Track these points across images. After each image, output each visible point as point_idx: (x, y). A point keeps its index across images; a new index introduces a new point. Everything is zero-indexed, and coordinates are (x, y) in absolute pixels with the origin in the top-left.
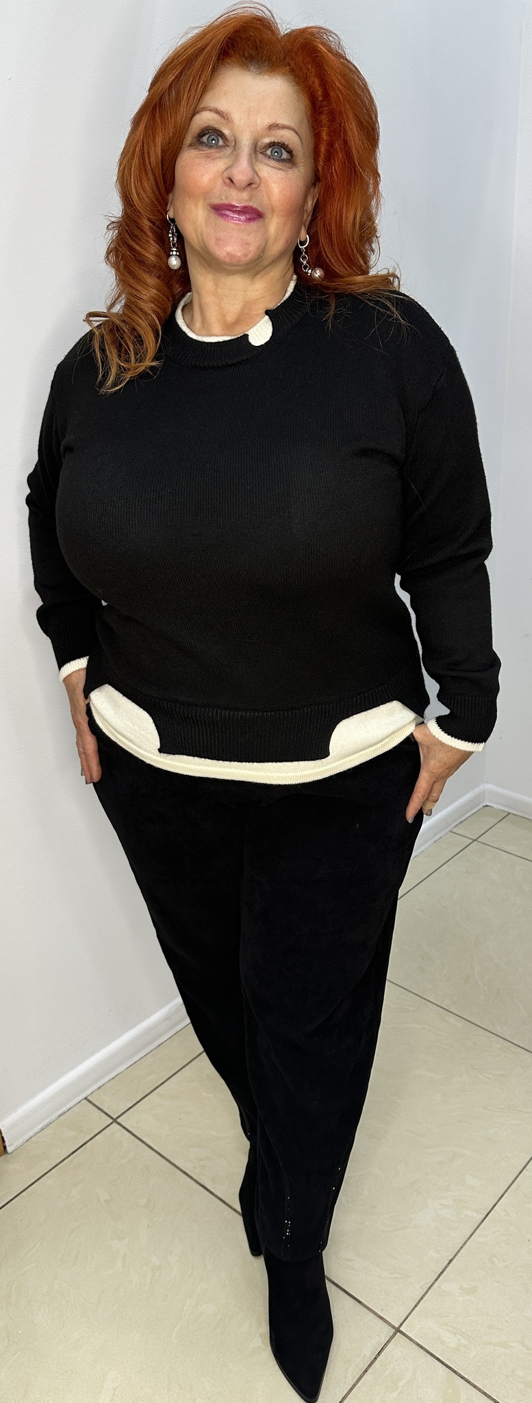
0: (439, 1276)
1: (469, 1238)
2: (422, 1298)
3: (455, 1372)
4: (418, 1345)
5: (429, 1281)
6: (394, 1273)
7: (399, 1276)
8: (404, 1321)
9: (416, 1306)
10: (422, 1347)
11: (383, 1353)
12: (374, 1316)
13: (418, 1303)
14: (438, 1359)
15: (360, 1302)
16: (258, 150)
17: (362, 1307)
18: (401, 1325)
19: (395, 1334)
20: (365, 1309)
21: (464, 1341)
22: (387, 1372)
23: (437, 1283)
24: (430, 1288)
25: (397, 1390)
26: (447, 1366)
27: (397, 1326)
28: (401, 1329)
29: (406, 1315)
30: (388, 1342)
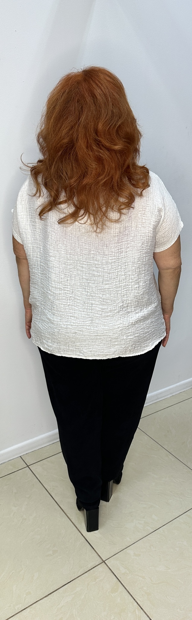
0: (128, 547)
1: (145, 537)
2: (118, 553)
3: (120, 581)
4: (109, 568)
5: (123, 548)
6: (109, 542)
7: (111, 543)
8: (108, 559)
9: (114, 555)
10: (110, 570)
11: (95, 568)
12: (97, 555)
13: (115, 554)
14: (115, 575)
15: (93, 549)
17: (94, 551)
18: (106, 560)
19: (102, 563)
21: (128, 572)
22: (94, 575)
23: (125, 549)
24: (122, 550)
25: (95, 582)
26: (118, 579)
27: (104, 560)
28: (105, 562)
29: (109, 557)
30: (99, 565)
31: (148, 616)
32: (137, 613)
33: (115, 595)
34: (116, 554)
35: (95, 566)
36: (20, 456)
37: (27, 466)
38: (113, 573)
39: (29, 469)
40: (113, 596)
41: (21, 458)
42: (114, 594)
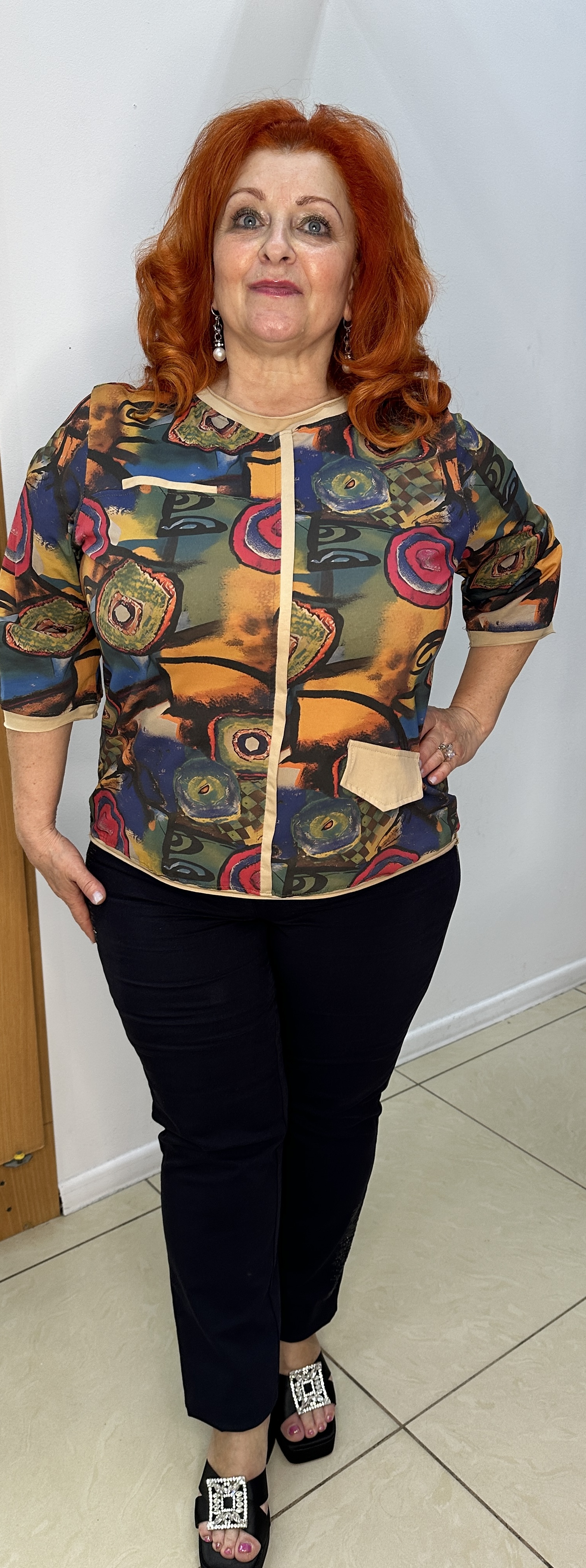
0: (459, 1386)
1: (498, 1360)
2: (435, 1404)
3: (452, 1474)
4: (420, 1443)
5: (446, 1390)
7: (416, 1380)
8: (411, 1420)
9: (427, 1409)
10: (423, 1446)
11: (382, 1445)
12: (382, 1411)
13: (429, 1407)
14: (437, 1459)
15: (370, 1396)
16: (293, 227)
17: (372, 1401)
18: (408, 1423)
19: (399, 1429)
20: (375, 1403)
21: (469, 1449)
22: (383, 1461)
23: (453, 1393)
24: (445, 1397)
25: (388, 1478)
26: (445, 1467)
27: (403, 1423)
28: (407, 1426)
29: (414, 1416)
30: (391, 1435)
31: (539, 1556)
32: (510, 1550)
33: (444, 1508)
34: (431, 1406)
35: (383, 1440)
36: (146, 1180)
38: (431, 1454)
40: (440, 1512)
41: (149, 1182)
42: (441, 1506)
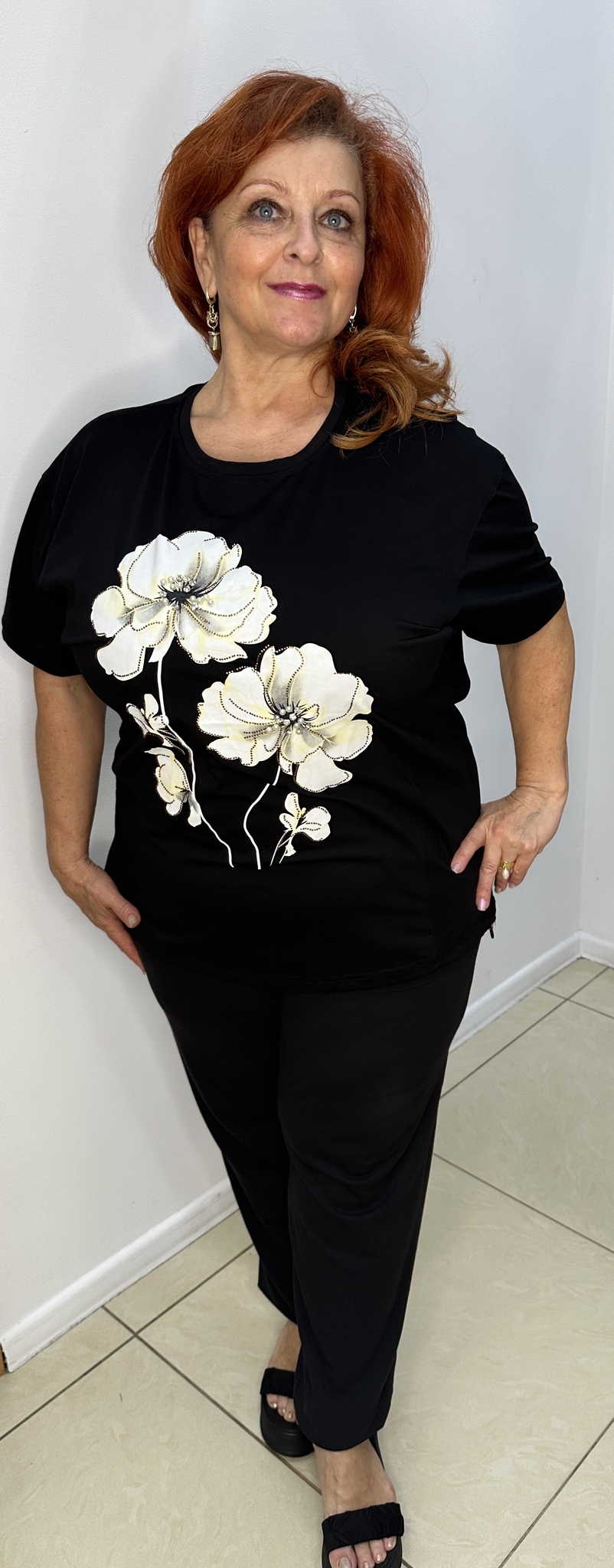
6: (462, 1540)
16: (318, 221)
23: (514, 1554)
24: (505, 1561)
36: (103, 1307)
37: (132, 1335)
39: (139, 1343)
41: (107, 1310)
